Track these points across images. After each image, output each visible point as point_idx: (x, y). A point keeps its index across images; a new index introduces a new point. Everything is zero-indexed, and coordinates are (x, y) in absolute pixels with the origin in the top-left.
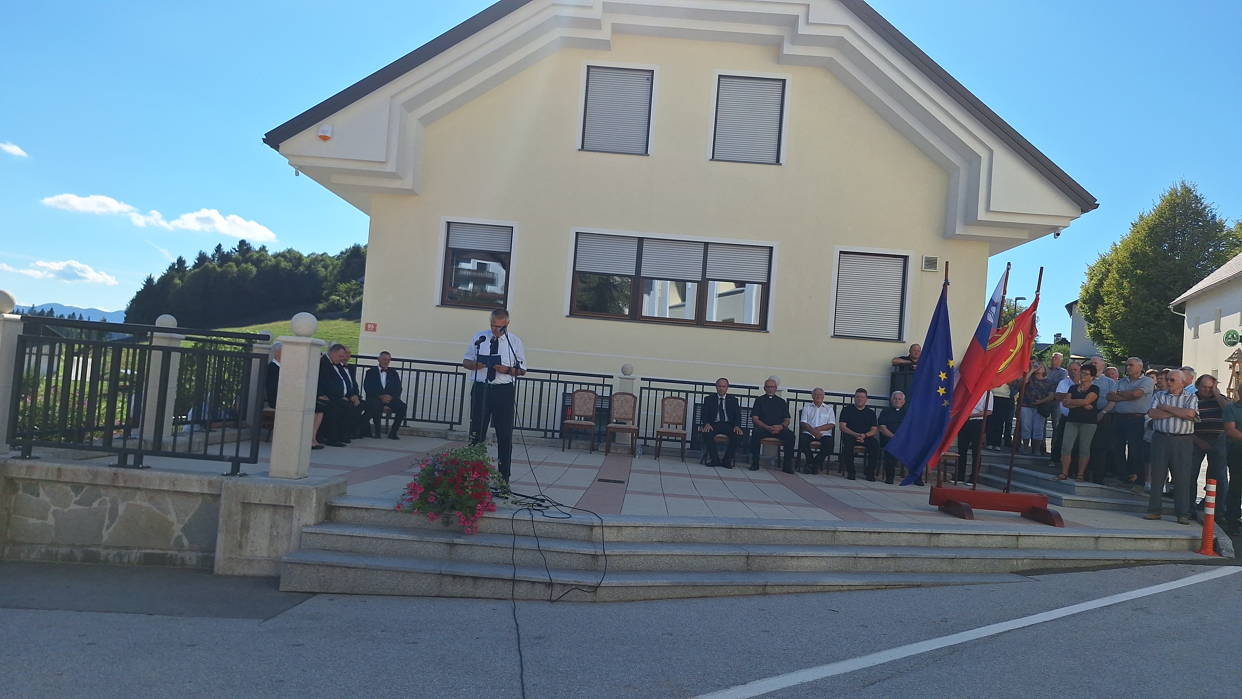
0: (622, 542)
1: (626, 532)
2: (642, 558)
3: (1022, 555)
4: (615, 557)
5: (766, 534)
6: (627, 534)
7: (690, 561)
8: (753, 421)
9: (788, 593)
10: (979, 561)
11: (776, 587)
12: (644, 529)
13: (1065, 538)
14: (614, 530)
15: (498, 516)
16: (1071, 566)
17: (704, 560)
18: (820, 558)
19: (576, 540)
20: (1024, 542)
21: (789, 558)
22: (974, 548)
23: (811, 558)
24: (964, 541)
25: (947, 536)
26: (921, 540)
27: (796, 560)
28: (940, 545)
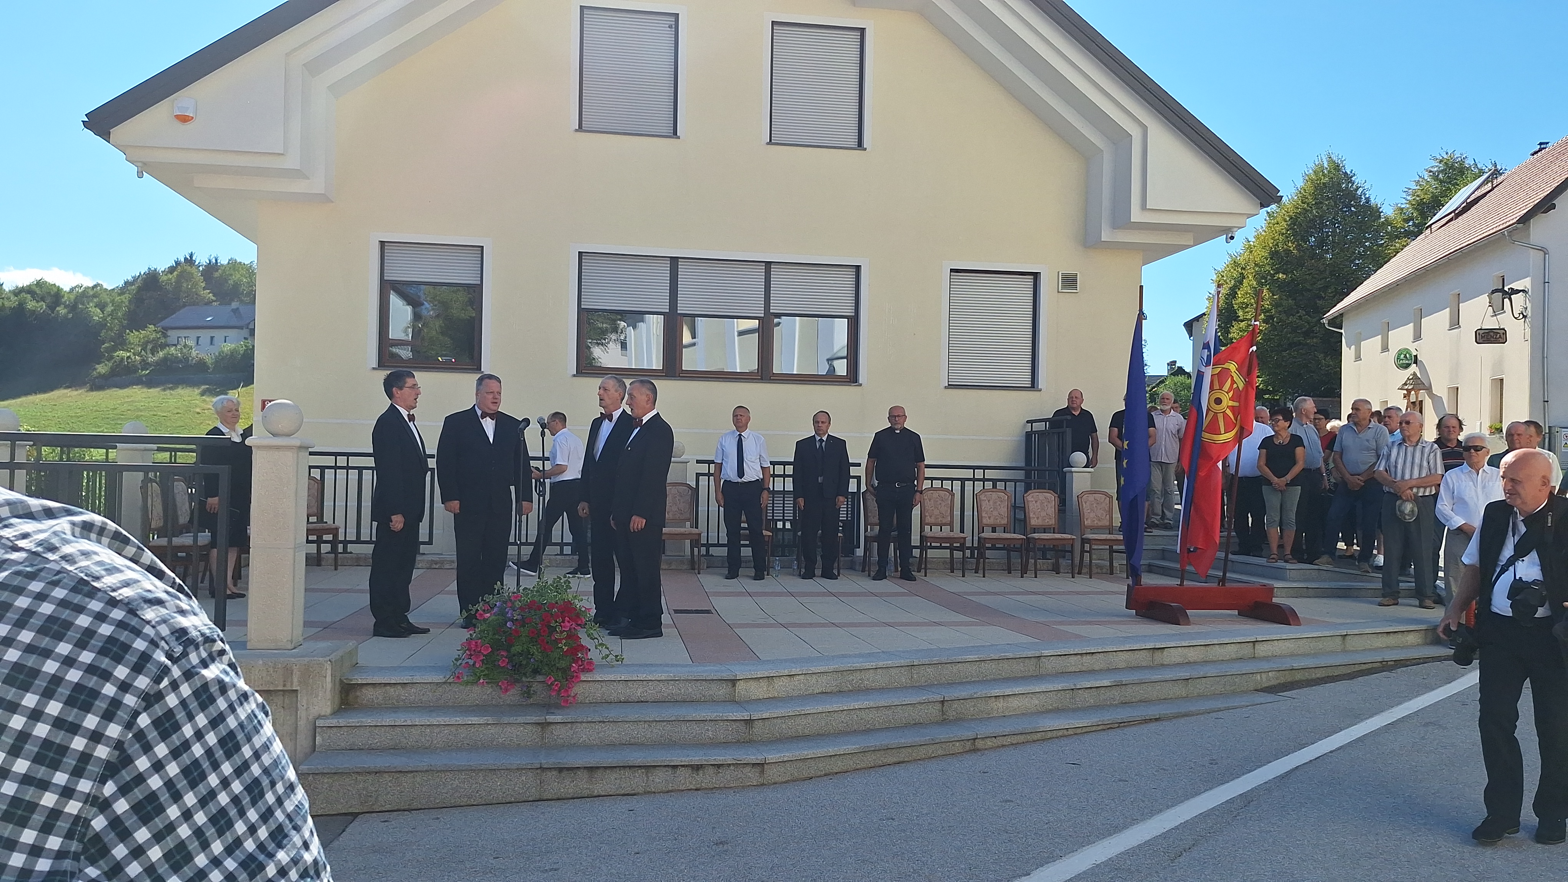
0: (775, 697)
1: (778, 683)
2: (810, 718)
3: (1265, 666)
4: (775, 721)
5: (955, 668)
6: (781, 687)
7: (871, 716)
9: (1003, 746)
10: (1218, 679)
11: (989, 739)
12: (802, 677)
13: (1309, 639)
14: (764, 684)
15: (601, 677)
16: (1323, 676)
17: (890, 712)
18: (1031, 695)
19: (713, 702)
20: (1261, 649)
21: (994, 699)
22: (1206, 662)
23: (1020, 696)
24: (1193, 655)
25: (1172, 650)
26: (1143, 658)
27: (1002, 700)
28: (1165, 663)
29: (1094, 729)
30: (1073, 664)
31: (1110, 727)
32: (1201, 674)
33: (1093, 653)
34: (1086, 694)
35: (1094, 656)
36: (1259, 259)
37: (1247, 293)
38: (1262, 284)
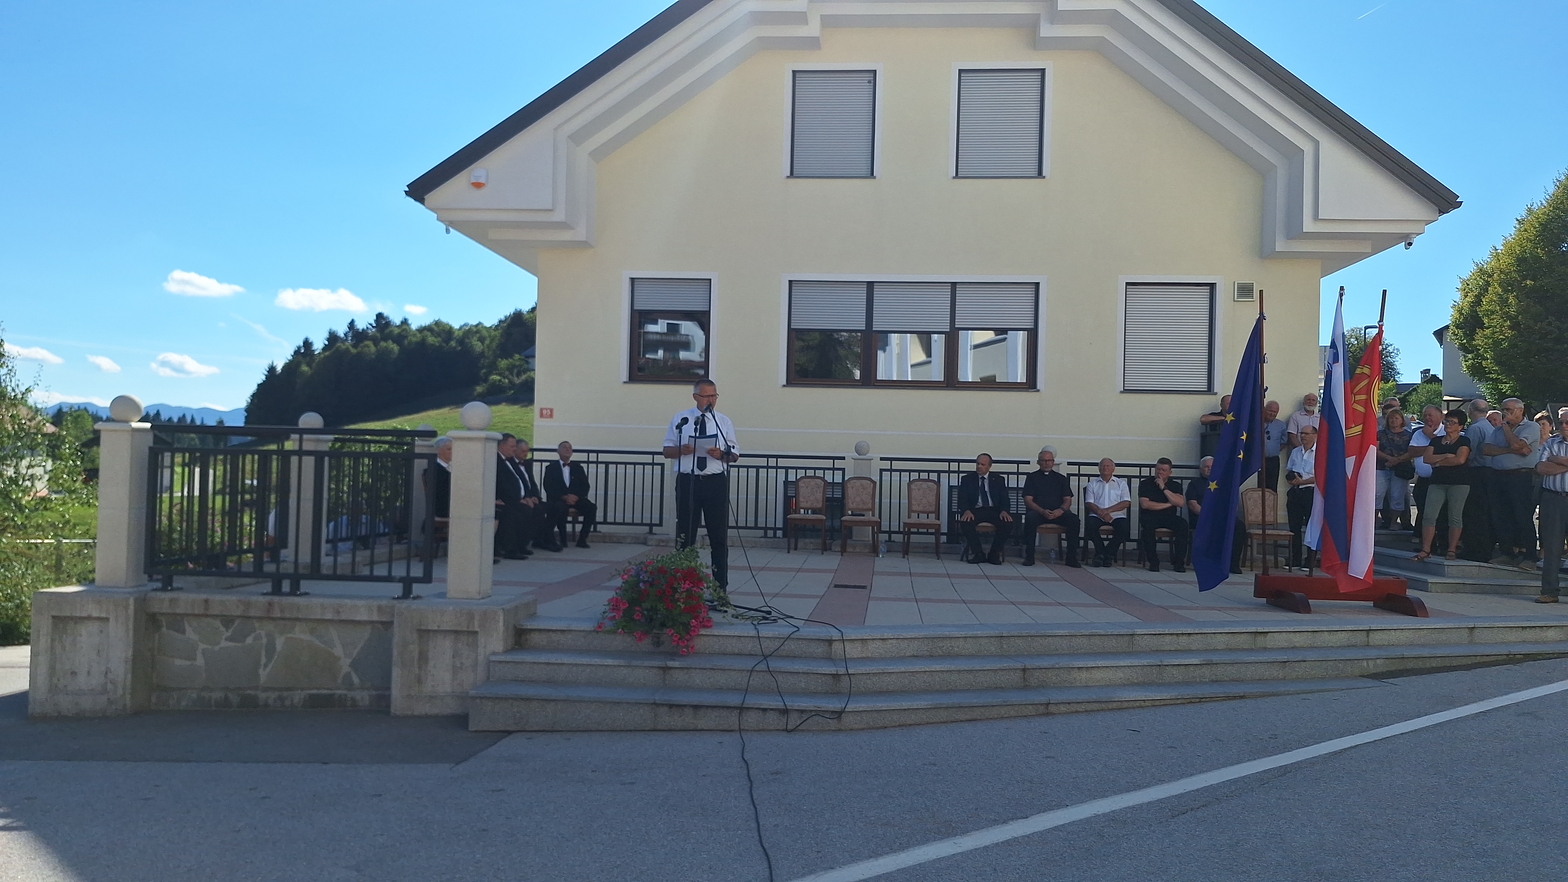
0: (868, 657)
1: (872, 646)
2: (894, 676)
3: (1374, 654)
4: (860, 677)
5: (1046, 641)
6: (874, 649)
8: (1026, 503)
9: (1076, 712)
10: (1319, 664)
11: (1062, 705)
12: (894, 641)
13: (1430, 631)
14: (859, 645)
15: (717, 633)
16: (1439, 665)
17: (971, 676)
18: (1115, 669)
19: (809, 657)
20: (1375, 638)
21: (1076, 670)
22: (1312, 648)
23: (1104, 669)
24: (1299, 640)
25: (1275, 635)
26: (1243, 641)
27: (1085, 672)
28: (1269, 647)
29: (1173, 702)
30: (1167, 643)
31: (1191, 701)
32: (1300, 658)
33: (1189, 634)
34: (1174, 671)
35: (1192, 637)
36: (1505, 266)
37: (1492, 301)
38: (1509, 291)
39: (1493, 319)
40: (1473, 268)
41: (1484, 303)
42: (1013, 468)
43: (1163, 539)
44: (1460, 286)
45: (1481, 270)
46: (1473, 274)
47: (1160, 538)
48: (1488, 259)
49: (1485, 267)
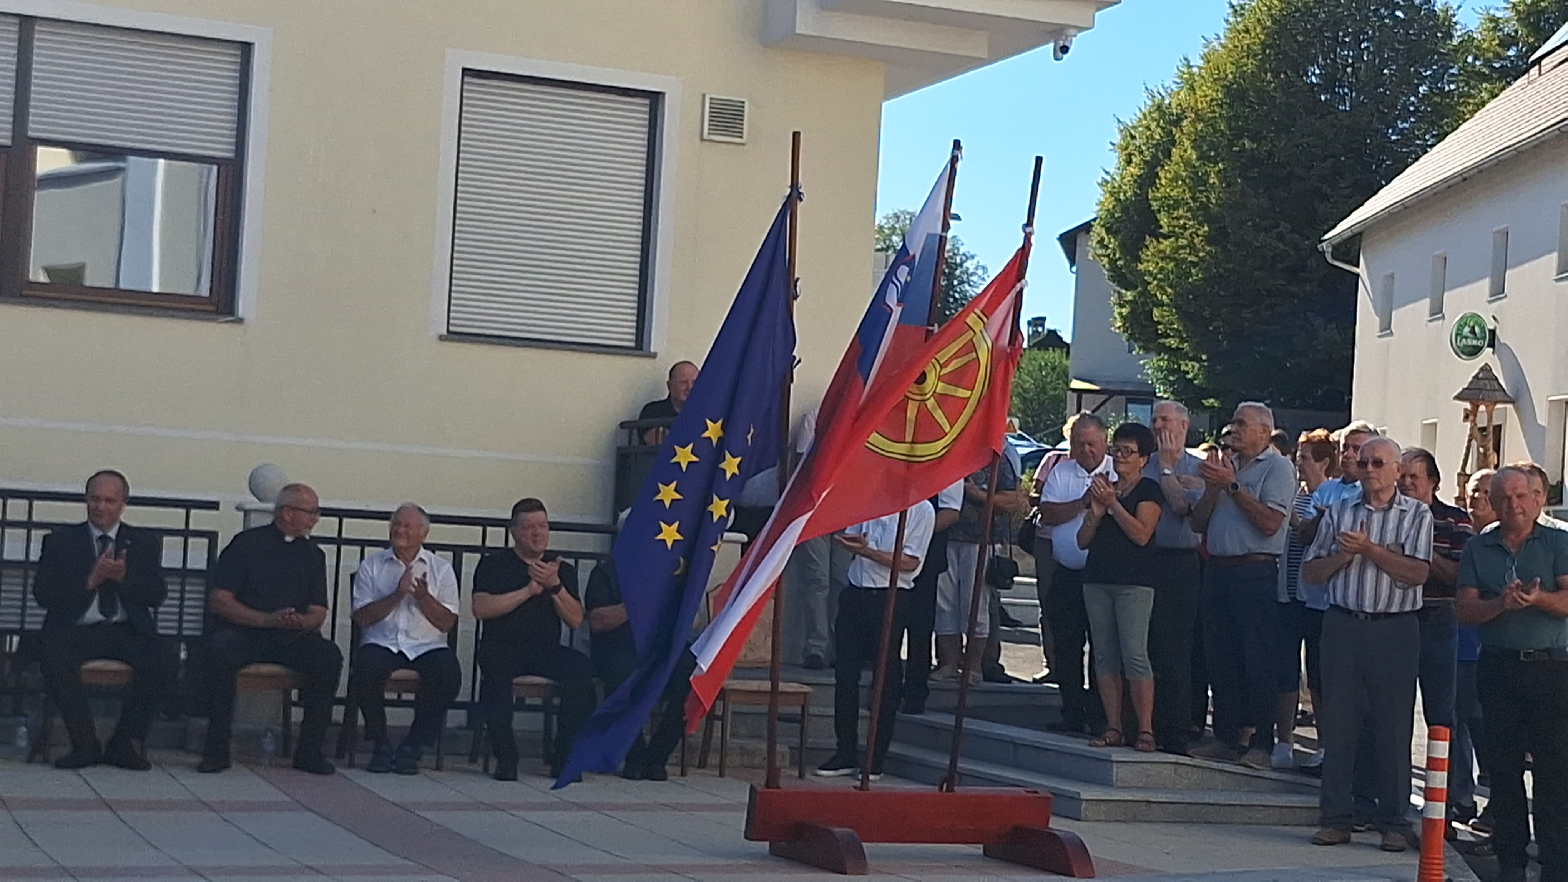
36: (1205, 105)
37: (1177, 178)
38: (1209, 159)
39: (1178, 218)
40: (1144, 103)
41: (1163, 182)
42: (174, 518)
43: (528, 701)
44: (1117, 139)
45: (1159, 107)
46: (1144, 115)
47: (521, 700)
48: (1174, 86)
49: (1167, 102)
